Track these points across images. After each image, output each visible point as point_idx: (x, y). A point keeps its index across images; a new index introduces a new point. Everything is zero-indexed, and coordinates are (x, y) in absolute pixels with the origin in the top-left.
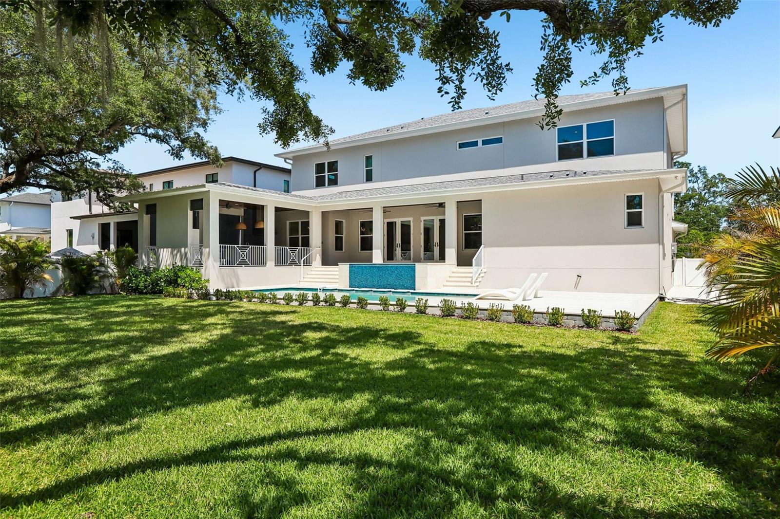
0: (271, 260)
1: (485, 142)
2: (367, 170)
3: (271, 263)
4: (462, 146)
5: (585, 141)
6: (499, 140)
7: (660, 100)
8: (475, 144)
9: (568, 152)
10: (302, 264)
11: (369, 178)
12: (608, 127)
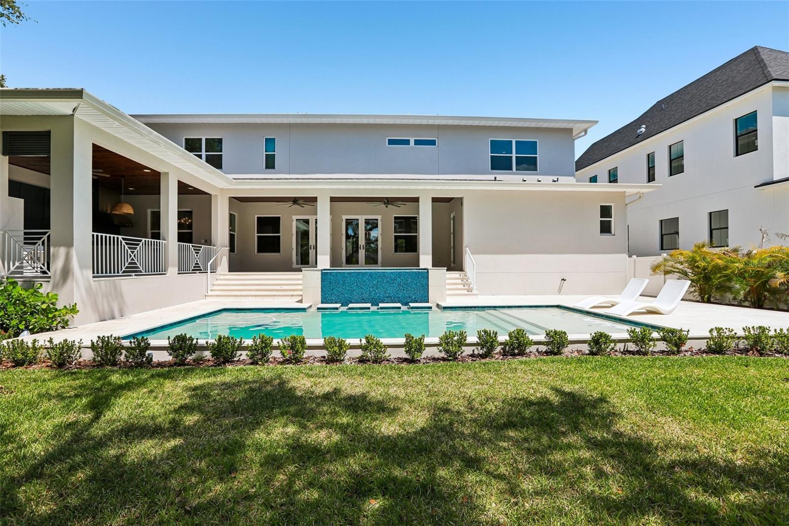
0: (173, 266)
1: (417, 142)
2: (266, 155)
3: (173, 270)
4: (391, 142)
5: (514, 155)
6: (433, 143)
7: (570, 131)
8: (407, 142)
9: (500, 164)
10: (209, 271)
11: (270, 163)
12: (533, 146)
